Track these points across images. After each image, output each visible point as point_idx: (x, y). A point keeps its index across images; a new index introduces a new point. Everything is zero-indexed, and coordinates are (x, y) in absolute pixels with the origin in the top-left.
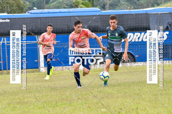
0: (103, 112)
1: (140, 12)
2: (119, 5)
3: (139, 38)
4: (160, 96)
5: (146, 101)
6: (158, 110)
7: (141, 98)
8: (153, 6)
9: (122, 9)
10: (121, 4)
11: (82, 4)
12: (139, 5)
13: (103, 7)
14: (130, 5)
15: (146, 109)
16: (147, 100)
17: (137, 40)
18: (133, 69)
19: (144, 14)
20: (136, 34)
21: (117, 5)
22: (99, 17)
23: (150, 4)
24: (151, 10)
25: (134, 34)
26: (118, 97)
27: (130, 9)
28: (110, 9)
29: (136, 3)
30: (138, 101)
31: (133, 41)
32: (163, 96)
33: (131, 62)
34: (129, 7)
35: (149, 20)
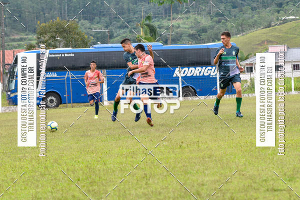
0: (165, 145)
1: (202, 47)
2: (181, 40)
3: (200, 72)
4: (220, 130)
5: (207, 134)
6: (218, 143)
7: (202, 131)
8: (214, 41)
9: (183, 44)
10: (183, 39)
11: (145, 39)
12: (200, 40)
13: (166, 42)
14: (191, 40)
15: (206, 142)
16: (208, 133)
17: (198, 75)
18: (194, 103)
19: (205, 49)
20: (197, 68)
21: (179, 40)
22: (161, 51)
23: (211, 40)
24: (211, 45)
25: (195, 69)
26: (179, 131)
27: (192, 44)
28: (172, 44)
29: (197, 38)
30: (199, 134)
31: (195, 75)
32: (224, 130)
33: (193, 96)
34: (190, 42)
35: (210, 55)
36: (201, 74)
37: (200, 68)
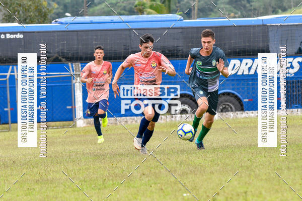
0: (186, 198)
1: (253, 23)
2: (215, 10)
3: (250, 69)
4: (286, 171)
5: (262, 180)
6: (282, 195)
7: (253, 173)
8: (275, 12)
9: (220, 17)
11: (151, 7)
12: (250, 10)
13: (188, 15)
14: (235, 10)
15: (261, 193)
16: (264, 177)
18: (239, 122)
19: (259, 26)
20: (245, 61)
21: (211, 10)
22: (180, 31)
23: (271, 9)
24: (271, 20)
25: (241, 62)
26: (212, 173)
27: (235, 17)
28: (199, 17)
29: (245, 7)
30: (247, 179)
32: (292, 171)
33: (237, 110)
34: (232, 14)
35: (268, 36)
36: (252, 72)
37: (249, 61)
